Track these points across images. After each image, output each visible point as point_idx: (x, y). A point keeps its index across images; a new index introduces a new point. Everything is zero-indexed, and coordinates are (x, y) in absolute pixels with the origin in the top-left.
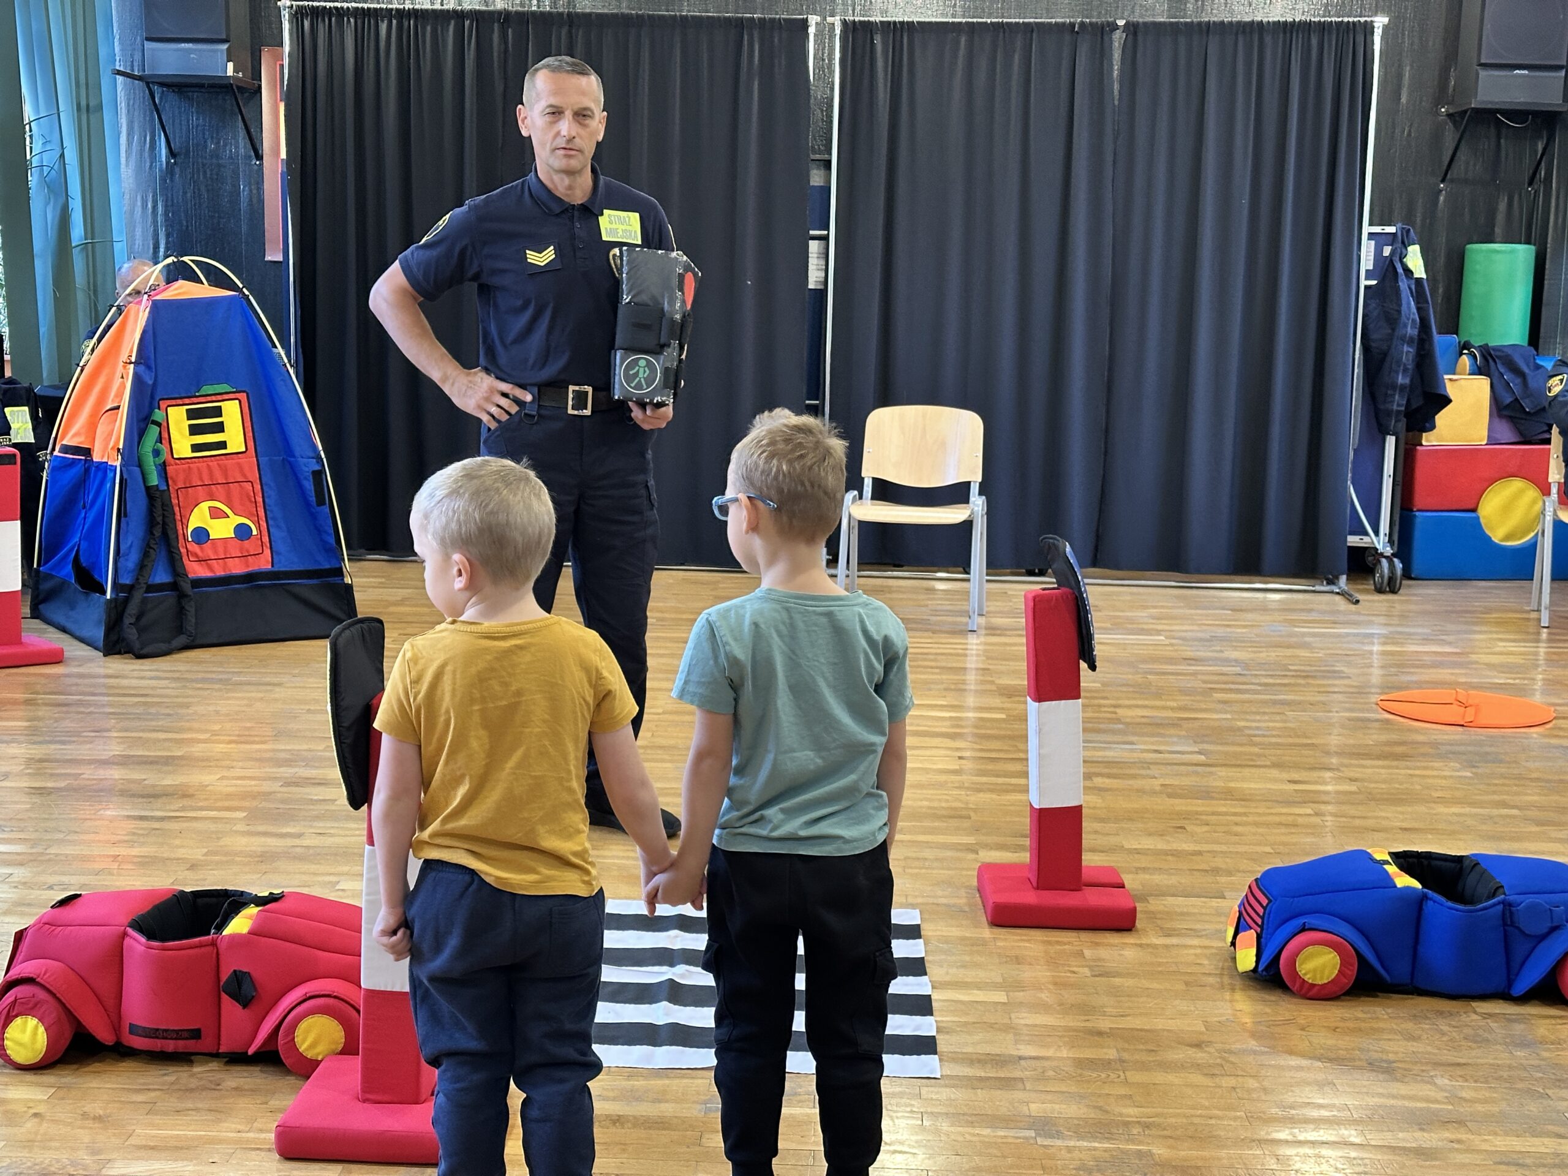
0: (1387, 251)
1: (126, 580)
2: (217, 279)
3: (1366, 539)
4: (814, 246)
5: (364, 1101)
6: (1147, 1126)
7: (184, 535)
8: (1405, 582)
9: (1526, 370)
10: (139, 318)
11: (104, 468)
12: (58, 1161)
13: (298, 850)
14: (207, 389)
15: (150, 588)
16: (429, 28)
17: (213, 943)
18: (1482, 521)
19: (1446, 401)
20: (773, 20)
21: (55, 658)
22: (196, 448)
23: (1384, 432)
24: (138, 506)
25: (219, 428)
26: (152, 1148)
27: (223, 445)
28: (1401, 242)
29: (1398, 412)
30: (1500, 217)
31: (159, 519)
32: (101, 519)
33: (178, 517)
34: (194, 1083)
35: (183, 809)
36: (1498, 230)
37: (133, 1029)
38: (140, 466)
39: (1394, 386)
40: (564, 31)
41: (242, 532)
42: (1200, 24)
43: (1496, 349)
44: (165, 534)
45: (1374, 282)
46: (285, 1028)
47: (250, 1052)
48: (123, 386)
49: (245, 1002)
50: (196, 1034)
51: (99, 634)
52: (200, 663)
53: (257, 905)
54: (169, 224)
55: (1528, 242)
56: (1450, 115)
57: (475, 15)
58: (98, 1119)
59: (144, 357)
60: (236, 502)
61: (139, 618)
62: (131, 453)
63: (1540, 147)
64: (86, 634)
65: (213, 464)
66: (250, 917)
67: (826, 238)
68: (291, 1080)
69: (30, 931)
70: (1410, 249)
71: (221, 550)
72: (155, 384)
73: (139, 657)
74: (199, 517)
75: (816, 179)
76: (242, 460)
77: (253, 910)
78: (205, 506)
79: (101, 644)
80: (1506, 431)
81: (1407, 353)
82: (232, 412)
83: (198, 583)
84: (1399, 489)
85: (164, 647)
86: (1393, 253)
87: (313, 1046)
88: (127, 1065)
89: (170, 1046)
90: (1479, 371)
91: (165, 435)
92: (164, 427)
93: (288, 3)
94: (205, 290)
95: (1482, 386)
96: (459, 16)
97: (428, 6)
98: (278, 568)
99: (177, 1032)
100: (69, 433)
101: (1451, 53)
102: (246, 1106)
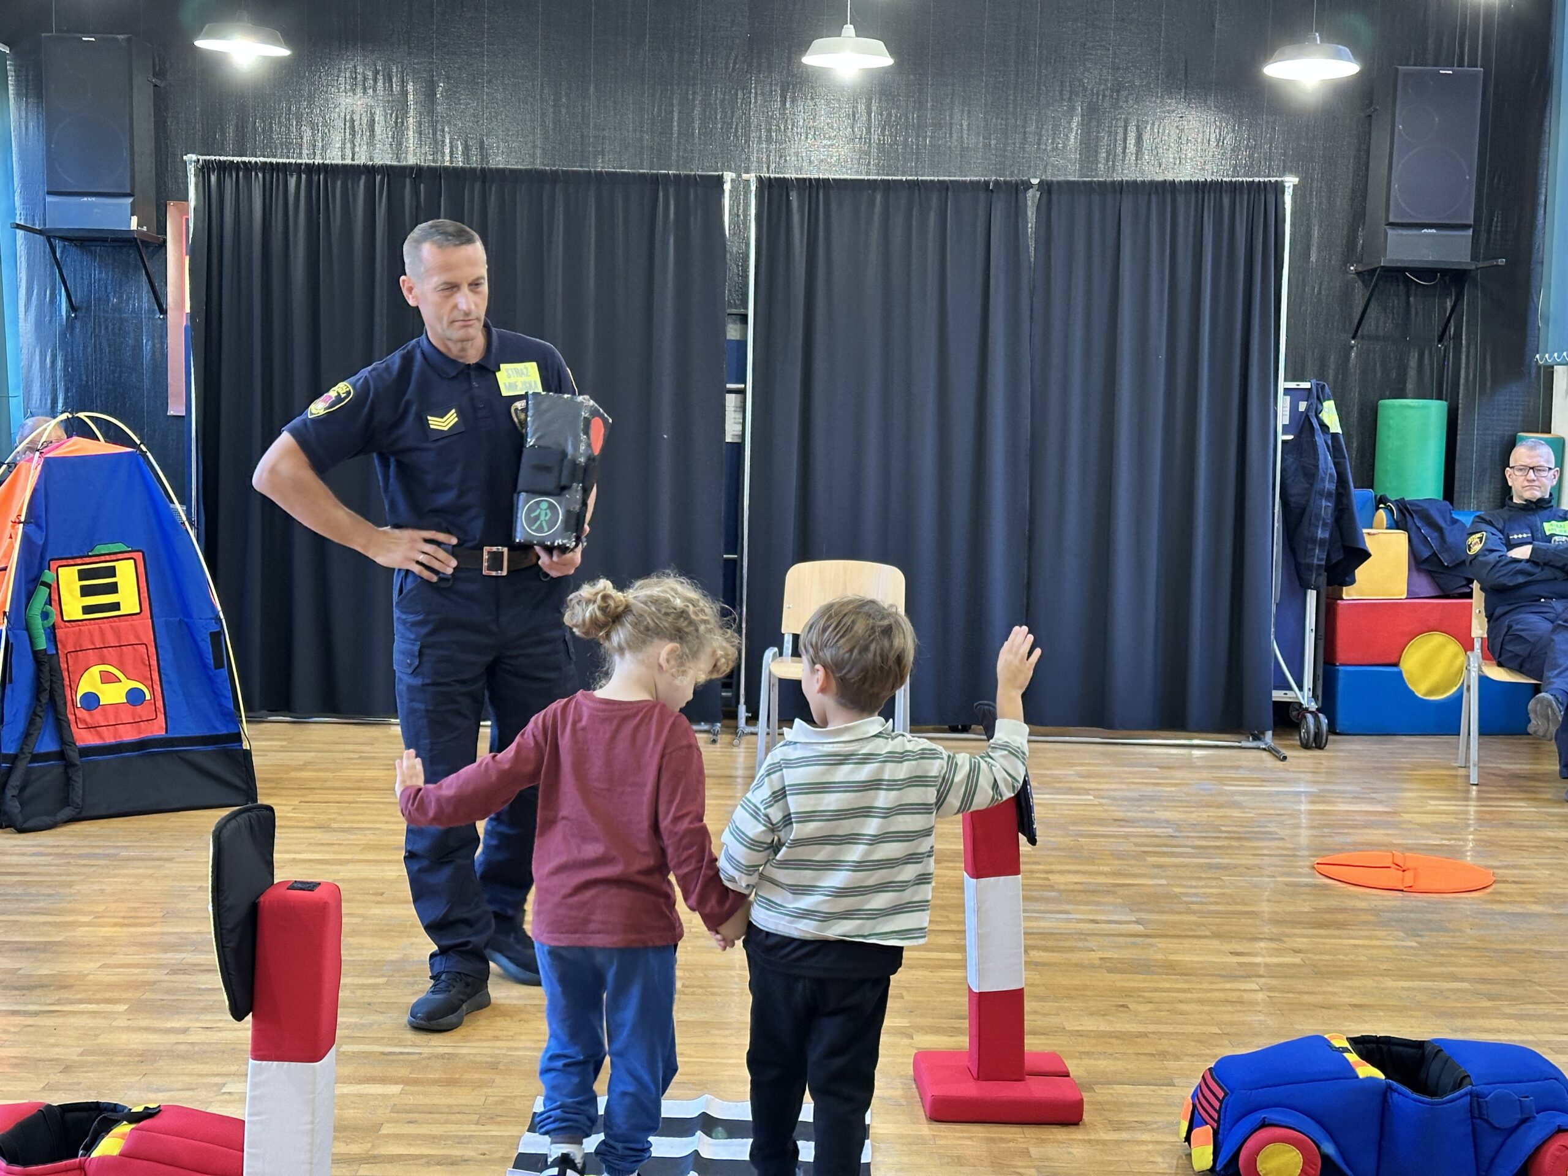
0: (1303, 406)
1: (10, 750)
2: (114, 435)
3: (1290, 694)
4: (731, 400)
7: (74, 705)
8: (1331, 737)
9: (1443, 524)
10: (30, 475)
13: (182, 1047)
14: (101, 549)
15: (36, 758)
16: (339, 183)
17: (81, 1167)
18: (1405, 676)
19: (1365, 555)
20: (687, 177)
22: (87, 610)
23: (1305, 586)
24: (24, 671)
25: (113, 589)
27: (116, 606)
28: (1316, 398)
29: (1319, 566)
30: (1412, 373)
31: (47, 685)
33: (67, 682)
35: (59, 1002)
36: (1410, 386)
38: (27, 629)
39: (1314, 540)
40: (478, 185)
41: (134, 697)
42: (1113, 183)
43: (1412, 503)
44: (52, 700)
45: (1290, 437)
48: (11, 547)
52: (86, 837)
53: (130, 1122)
54: (69, 378)
55: (1439, 398)
56: (1358, 273)
57: (387, 170)
59: (35, 516)
60: (130, 667)
61: (23, 789)
62: (18, 616)
63: (1449, 304)
65: (106, 626)
66: (122, 1136)
67: (742, 392)
71: (111, 716)
72: (45, 543)
73: (21, 831)
74: (89, 682)
75: (732, 332)
76: (137, 621)
77: (125, 1128)
78: (95, 670)
80: (1425, 585)
81: (1326, 506)
82: (126, 573)
83: (86, 751)
84: (1321, 643)
85: (48, 820)
86: (1308, 409)
90: (1396, 525)
91: (55, 597)
92: (54, 589)
93: (194, 157)
94: (101, 447)
95: (1399, 540)
96: (370, 171)
97: (340, 162)
98: (170, 735)
101: (1359, 213)
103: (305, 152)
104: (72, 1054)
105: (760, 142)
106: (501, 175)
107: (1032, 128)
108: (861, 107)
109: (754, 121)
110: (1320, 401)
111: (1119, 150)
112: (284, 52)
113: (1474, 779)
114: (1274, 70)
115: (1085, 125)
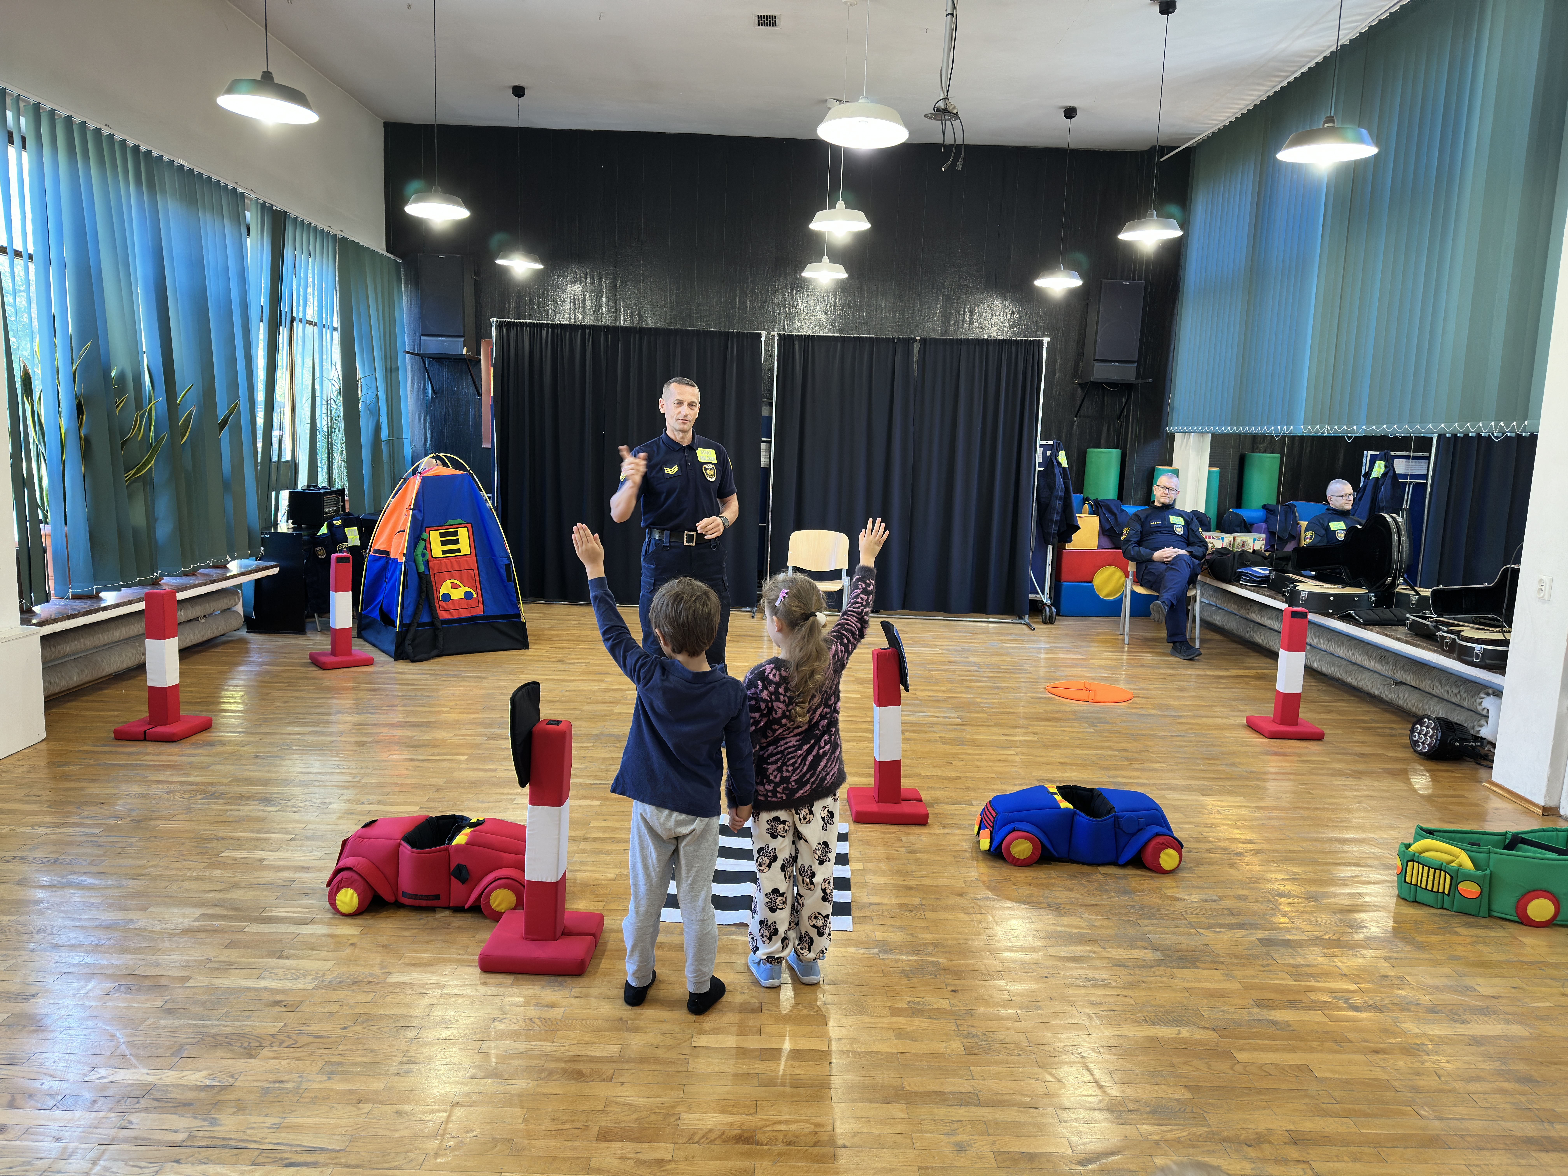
0: (1049, 453)
1: (407, 621)
2: (457, 465)
3: (1038, 596)
4: (763, 446)
5: (526, 939)
6: (936, 946)
7: (438, 598)
8: (1057, 618)
9: (1116, 511)
10: (415, 483)
11: (395, 561)
12: (364, 973)
14: (450, 522)
15: (420, 625)
16: (567, 333)
17: (447, 849)
18: (1095, 587)
20: (742, 333)
21: (369, 662)
22: (444, 552)
24: (414, 582)
25: (457, 542)
26: (414, 965)
27: (458, 551)
28: (1055, 449)
30: (1104, 435)
31: (425, 589)
32: (395, 587)
33: (434, 588)
34: (436, 924)
35: (434, 754)
36: (1103, 442)
37: (404, 894)
38: (415, 562)
39: (1052, 521)
40: (637, 336)
41: (468, 595)
42: (957, 339)
43: (1102, 501)
44: (427, 596)
45: (1042, 469)
46: (485, 894)
47: (466, 906)
48: (406, 520)
49: (463, 881)
50: (437, 897)
51: (392, 648)
52: (445, 665)
53: (470, 827)
54: (433, 429)
55: (1117, 448)
56: (1079, 385)
57: (592, 327)
58: (386, 946)
59: (418, 506)
60: (465, 581)
61: (413, 640)
62: (410, 555)
63: (1124, 400)
64: (386, 648)
65: (453, 560)
66: (467, 834)
67: (769, 442)
68: (488, 921)
69: (349, 841)
71: (457, 605)
72: (423, 519)
73: (413, 661)
74: (445, 588)
75: (765, 412)
76: (469, 558)
77: (468, 830)
78: (449, 582)
79: (393, 654)
80: (1106, 542)
81: (1059, 503)
82: (463, 534)
83: (444, 622)
84: (1054, 571)
85: (426, 656)
86: (1051, 454)
87: (498, 905)
88: (402, 912)
89: (424, 903)
90: (1093, 512)
91: (428, 545)
92: (428, 541)
93: (496, 319)
94: (451, 471)
95: (1095, 520)
96: (583, 328)
97: (567, 322)
98: (485, 614)
99: (427, 896)
100: (378, 542)
101: (1080, 353)
102: (464, 938)
103: (550, 317)
104: (440, 782)
105: (780, 313)
106: (649, 329)
107: (917, 308)
108: (832, 297)
109: (777, 302)
110: (1058, 451)
111: (961, 323)
112: (541, 267)
113: (1126, 641)
114: (1040, 283)
115: (944, 306)
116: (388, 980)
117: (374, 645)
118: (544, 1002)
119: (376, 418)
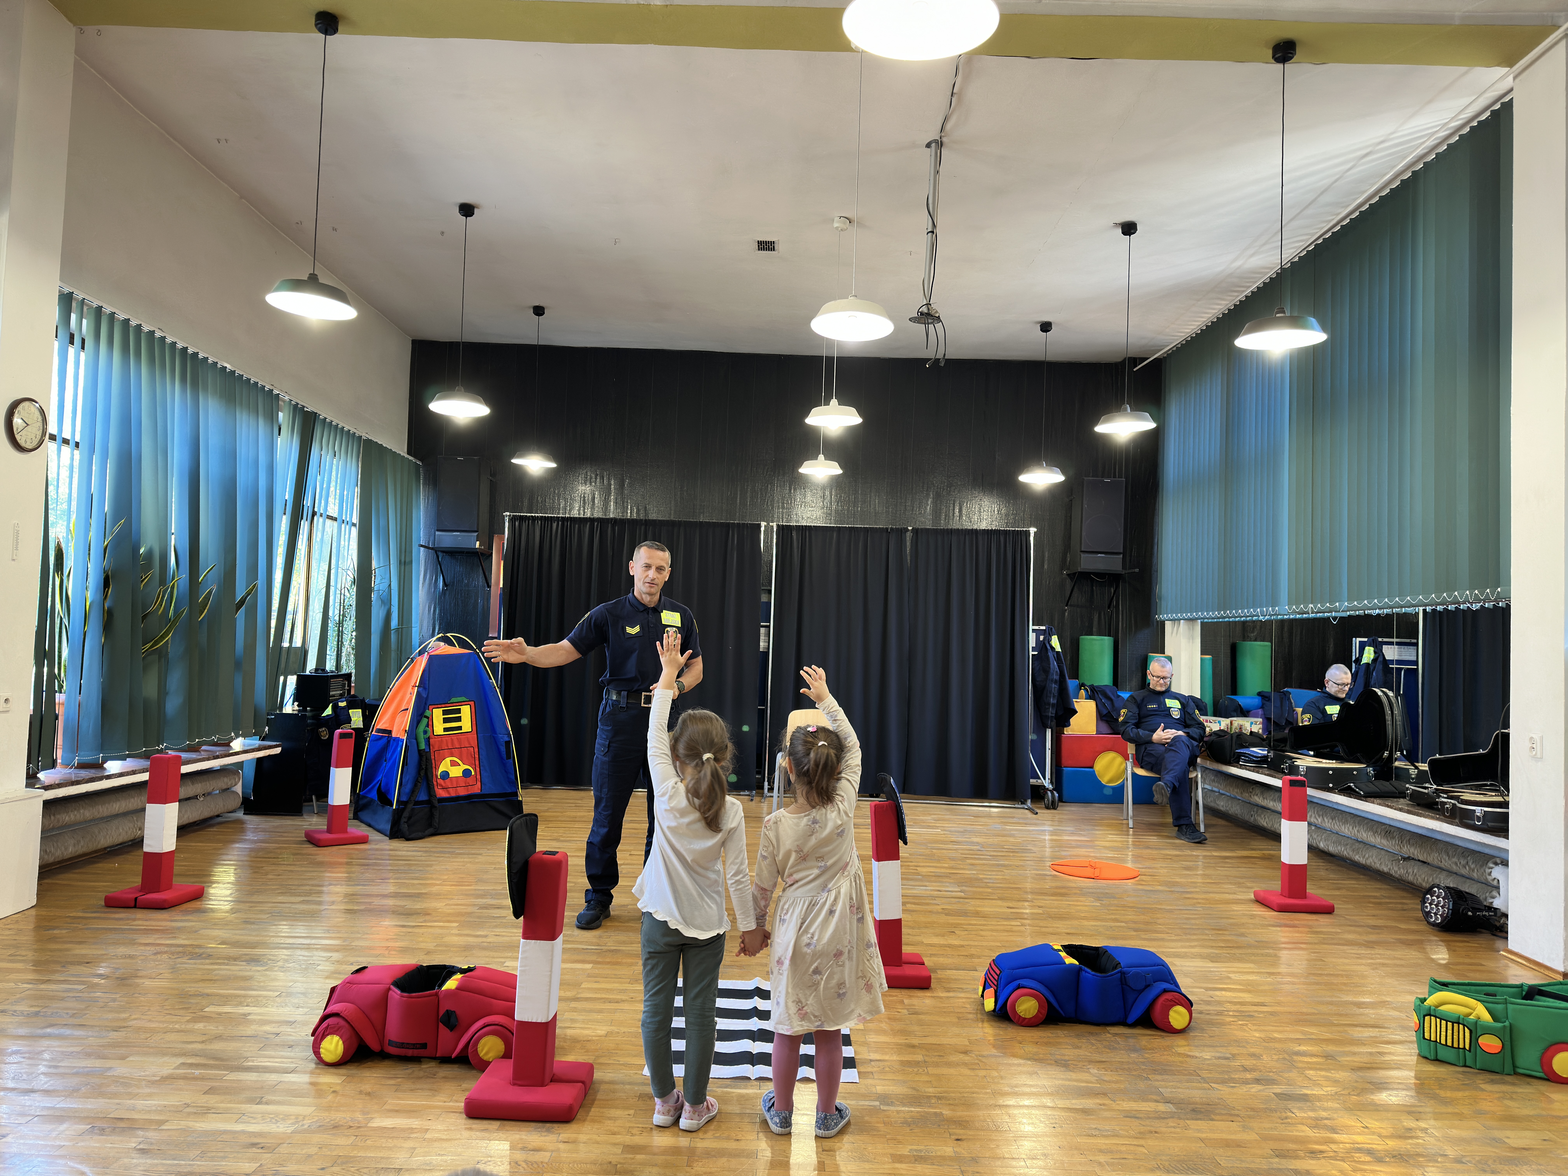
0: (1042, 638)
1: (404, 799)
2: (464, 645)
3: (1039, 781)
4: (762, 630)
5: (514, 1084)
6: (939, 1098)
7: (437, 776)
8: (1060, 804)
9: (1113, 698)
10: (422, 662)
11: (398, 740)
12: (345, 1118)
13: (485, 944)
14: (454, 700)
15: (417, 803)
16: (577, 526)
17: (437, 994)
18: (1096, 773)
20: (743, 524)
21: (364, 840)
22: (446, 730)
24: (414, 759)
25: (459, 719)
26: (397, 1111)
27: (460, 728)
28: (1048, 634)
30: (1096, 623)
31: (424, 767)
32: (394, 767)
33: (434, 765)
34: (421, 1074)
35: (425, 921)
36: (1094, 630)
37: (391, 1043)
38: (416, 739)
39: (1049, 704)
40: (642, 528)
41: (466, 773)
42: (948, 529)
43: (1098, 687)
44: (426, 774)
45: (1036, 653)
46: (473, 1043)
47: (453, 1056)
48: (411, 698)
49: (452, 1028)
50: (424, 1046)
51: (388, 827)
52: (439, 843)
53: (461, 973)
54: (441, 619)
55: (1109, 636)
56: (1068, 575)
57: (599, 520)
58: (369, 1094)
59: (423, 683)
60: (465, 759)
61: (409, 818)
62: (412, 733)
63: (1112, 590)
64: (381, 827)
65: (454, 738)
66: (456, 980)
67: (769, 627)
68: (474, 1072)
69: (339, 988)
70: (1053, 637)
71: (455, 783)
72: (427, 697)
73: (408, 839)
74: (444, 766)
75: (764, 598)
76: (469, 735)
77: (459, 976)
78: (448, 760)
79: (388, 833)
80: (1105, 727)
81: (1054, 687)
82: (466, 712)
83: (442, 800)
84: (1054, 756)
85: (420, 834)
86: (1044, 639)
87: (487, 1053)
88: (387, 1063)
89: (410, 1052)
90: (1089, 697)
91: (430, 723)
92: (430, 719)
93: (508, 514)
94: (457, 650)
95: (1092, 705)
96: (592, 520)
97: (577, 516)
98: (484, 792)
99: (414, 1044)
100: (381, 722)
101: (1067, 546)
102: (449, 1087)
103: (561, 511)
104: (431, 946)
105: (778, 508)
106: (654, 522)
107: (909, 504)
108: (827, 493)
109: (776, 499)
110: (1050, 636)
111: (951, 514)
112: (553, 465)
113: (1131, 825)
114: (1024, 478)
115: (935, 503)
116: (369, 1125)
117: (370, 825)
118: (530, 1147)
119: (387, 607)
